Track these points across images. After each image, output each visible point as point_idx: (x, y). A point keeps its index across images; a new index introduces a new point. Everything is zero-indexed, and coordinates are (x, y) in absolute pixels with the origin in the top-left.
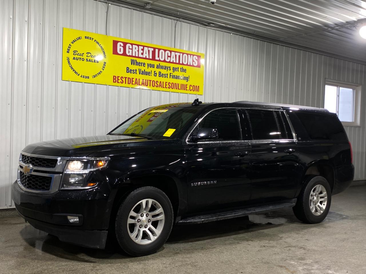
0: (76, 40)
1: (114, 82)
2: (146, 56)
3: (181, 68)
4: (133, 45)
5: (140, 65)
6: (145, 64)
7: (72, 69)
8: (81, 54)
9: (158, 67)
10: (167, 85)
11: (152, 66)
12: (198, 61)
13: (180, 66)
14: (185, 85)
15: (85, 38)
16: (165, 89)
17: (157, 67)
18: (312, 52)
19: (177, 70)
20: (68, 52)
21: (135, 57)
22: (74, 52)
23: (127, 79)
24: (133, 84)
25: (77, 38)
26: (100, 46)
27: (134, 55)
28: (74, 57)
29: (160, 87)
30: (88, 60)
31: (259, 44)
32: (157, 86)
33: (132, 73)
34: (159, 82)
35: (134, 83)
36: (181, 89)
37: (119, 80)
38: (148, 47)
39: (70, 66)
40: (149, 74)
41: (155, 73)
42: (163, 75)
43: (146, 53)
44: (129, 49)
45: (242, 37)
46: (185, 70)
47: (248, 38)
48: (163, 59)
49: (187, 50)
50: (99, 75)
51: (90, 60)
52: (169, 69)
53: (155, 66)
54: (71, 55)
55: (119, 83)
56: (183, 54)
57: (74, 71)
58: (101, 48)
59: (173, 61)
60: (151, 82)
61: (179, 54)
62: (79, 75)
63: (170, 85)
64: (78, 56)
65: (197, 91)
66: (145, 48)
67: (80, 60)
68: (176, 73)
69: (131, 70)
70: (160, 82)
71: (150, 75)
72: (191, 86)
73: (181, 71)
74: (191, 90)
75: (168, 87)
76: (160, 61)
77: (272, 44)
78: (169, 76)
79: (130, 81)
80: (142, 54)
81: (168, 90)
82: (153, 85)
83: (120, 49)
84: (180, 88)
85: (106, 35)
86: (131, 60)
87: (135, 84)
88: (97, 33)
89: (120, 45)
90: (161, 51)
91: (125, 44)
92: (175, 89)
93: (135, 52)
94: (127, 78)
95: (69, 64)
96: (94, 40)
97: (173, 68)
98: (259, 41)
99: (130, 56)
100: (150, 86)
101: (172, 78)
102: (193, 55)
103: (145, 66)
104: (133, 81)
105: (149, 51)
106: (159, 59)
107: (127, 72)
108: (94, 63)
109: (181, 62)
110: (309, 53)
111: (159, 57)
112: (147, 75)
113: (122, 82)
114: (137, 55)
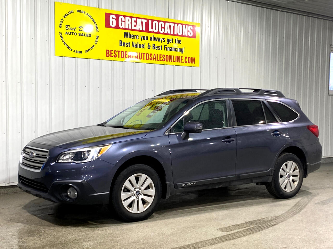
0: (68, 14)
1: (107, 56)
2: (139, 29)
3: (176, 40)
4: (126, 17)
5: (133, 37)
6: (138, 37)
7: (65, 44)
8: (73, 28)
9: (152, 39)
10: (161, 58)
11: (146, 38)
12: (194, 31)
13: (175, 38)
14: (180, 57)
15: (77, 12)
16: (159, 61)
17: (150, 39)
18: (316, 18)
19: (172, 41)
20: (60, 27)
21: (128, 29)
22: (67, 27)
23: (120, 53)
24: (127, 58)
25: (69, 12)
26: (92, 19)
27: (127, 27)
28: (67, 32)
29: (154, 60)
30: (81, 35)
31: (258, 11)
32: (151, 59)
33: (125, 46)
34: (153, 55)
35: (127, 56)
36: (176, 62)
37: (112, 53)
38: (141, 18)
39: (63, 41)
40: (142, 46)
41: (149, 45)
42: (157, 47)
43: (139, 25)
44: (122, 21)
45: (240, 3)
46: (180, 41)
47: (246, 5)
48: (156, 31)
49: (181, 20)
50: (91, 49)
51: (82, 34)
52: (163, 40)
53: (149, 38)
54: (63, 30)
55: (112, 57)
56: (178, 24)
57: (67, 46)
58: (94, 22)
59: (167, 32)
60: (145, 55)
61: (174, 24)
62: (71, 50)
63: (165, 57)
64: (71, 31)
65: (193, 63)
66: (138, 19)
67: (73, 35)
68: (170, 45)
69: (124, 43)
70: (155, 55)
71: (143, 48)
72: (186, 58)
73: (176, 43)
74: (187, 62)
75: (163, 60)
76: (153, 32)
77: (272, 10)
78: (163, 48)
79: (124, 55)
80: (135, 26)
81: (162, 62)
82: (147, 58)
83: (113, 21)
84: (175, 60)
85: (98, 7)
86: (124, 32)
87: (129, 58)
88: (88, 6)
89: (113, 18)
90: (154, 22)
91: (117, 16)
92: (170, 61)
93: (128, 24)
94: (120, 51)
95: (62, 39)
96: (86, 13)
97: (167, 39)
98: (258, 7)
99: (122, 29)
100: (144, 59)
101: (167, 50)
102: (188, 25)
103: (138, 39)
104: (127, 55)
105: (142, 22)
106: (152, 31)
107: (120, 46)
108: (86, 37)
109: (175, 33)
110: (313, 18)
111: (152, 28)
112: (141, 48)
113: (115, 56)
114: (130, 28)
